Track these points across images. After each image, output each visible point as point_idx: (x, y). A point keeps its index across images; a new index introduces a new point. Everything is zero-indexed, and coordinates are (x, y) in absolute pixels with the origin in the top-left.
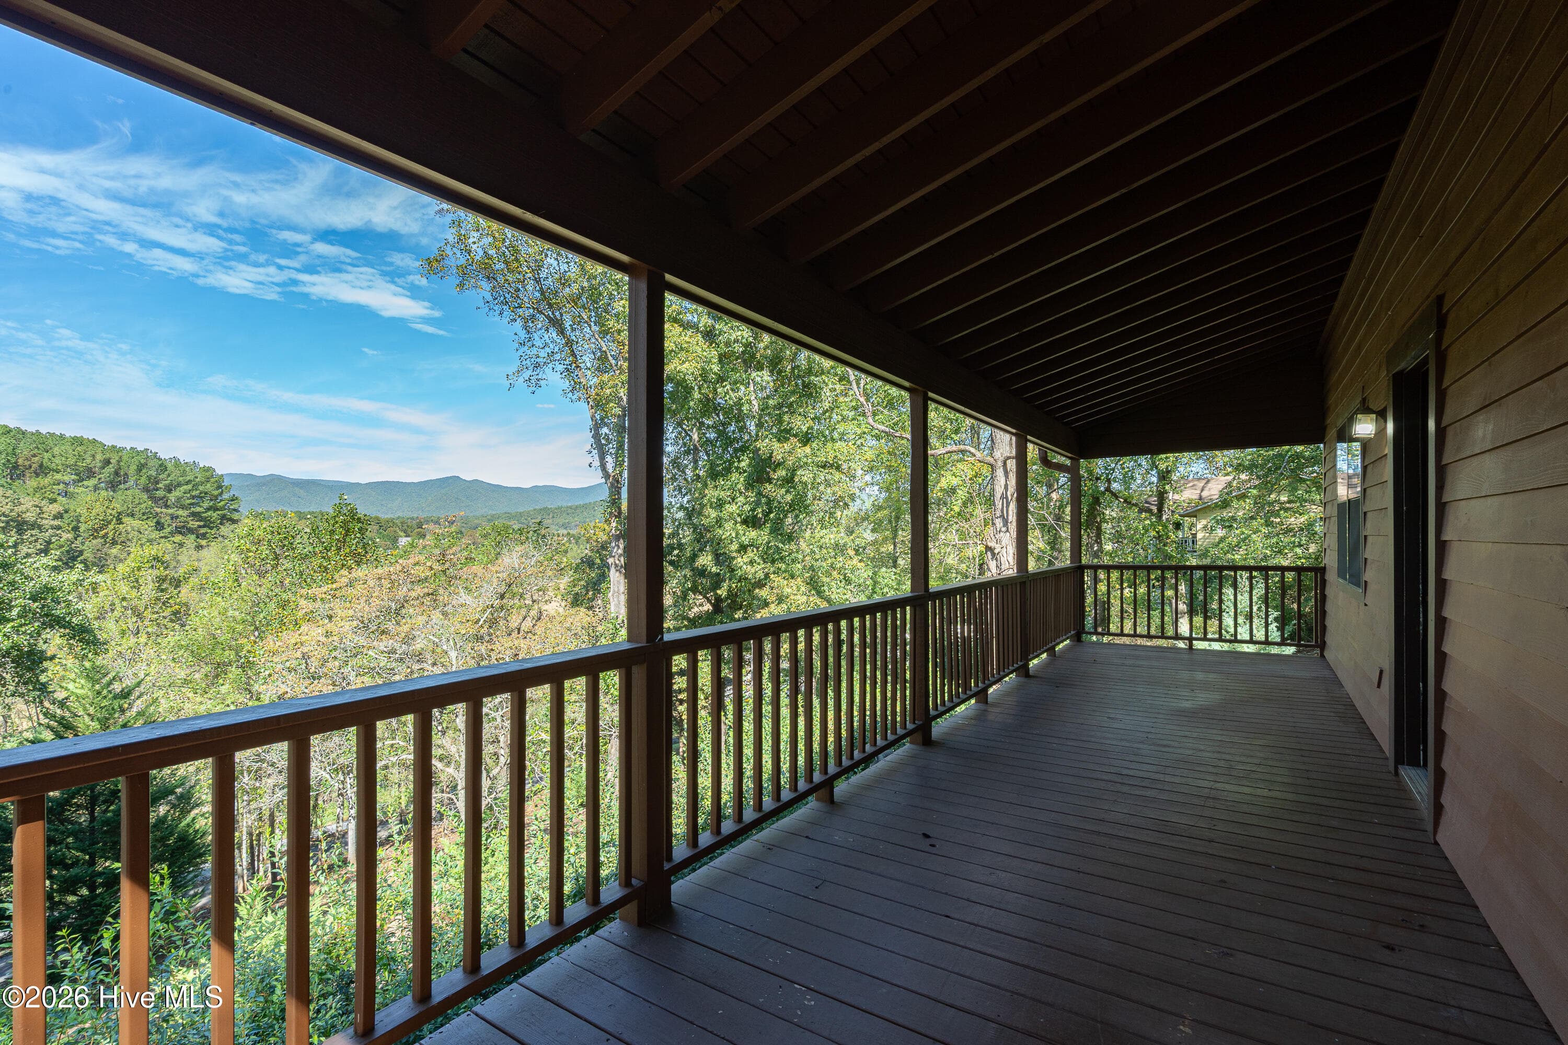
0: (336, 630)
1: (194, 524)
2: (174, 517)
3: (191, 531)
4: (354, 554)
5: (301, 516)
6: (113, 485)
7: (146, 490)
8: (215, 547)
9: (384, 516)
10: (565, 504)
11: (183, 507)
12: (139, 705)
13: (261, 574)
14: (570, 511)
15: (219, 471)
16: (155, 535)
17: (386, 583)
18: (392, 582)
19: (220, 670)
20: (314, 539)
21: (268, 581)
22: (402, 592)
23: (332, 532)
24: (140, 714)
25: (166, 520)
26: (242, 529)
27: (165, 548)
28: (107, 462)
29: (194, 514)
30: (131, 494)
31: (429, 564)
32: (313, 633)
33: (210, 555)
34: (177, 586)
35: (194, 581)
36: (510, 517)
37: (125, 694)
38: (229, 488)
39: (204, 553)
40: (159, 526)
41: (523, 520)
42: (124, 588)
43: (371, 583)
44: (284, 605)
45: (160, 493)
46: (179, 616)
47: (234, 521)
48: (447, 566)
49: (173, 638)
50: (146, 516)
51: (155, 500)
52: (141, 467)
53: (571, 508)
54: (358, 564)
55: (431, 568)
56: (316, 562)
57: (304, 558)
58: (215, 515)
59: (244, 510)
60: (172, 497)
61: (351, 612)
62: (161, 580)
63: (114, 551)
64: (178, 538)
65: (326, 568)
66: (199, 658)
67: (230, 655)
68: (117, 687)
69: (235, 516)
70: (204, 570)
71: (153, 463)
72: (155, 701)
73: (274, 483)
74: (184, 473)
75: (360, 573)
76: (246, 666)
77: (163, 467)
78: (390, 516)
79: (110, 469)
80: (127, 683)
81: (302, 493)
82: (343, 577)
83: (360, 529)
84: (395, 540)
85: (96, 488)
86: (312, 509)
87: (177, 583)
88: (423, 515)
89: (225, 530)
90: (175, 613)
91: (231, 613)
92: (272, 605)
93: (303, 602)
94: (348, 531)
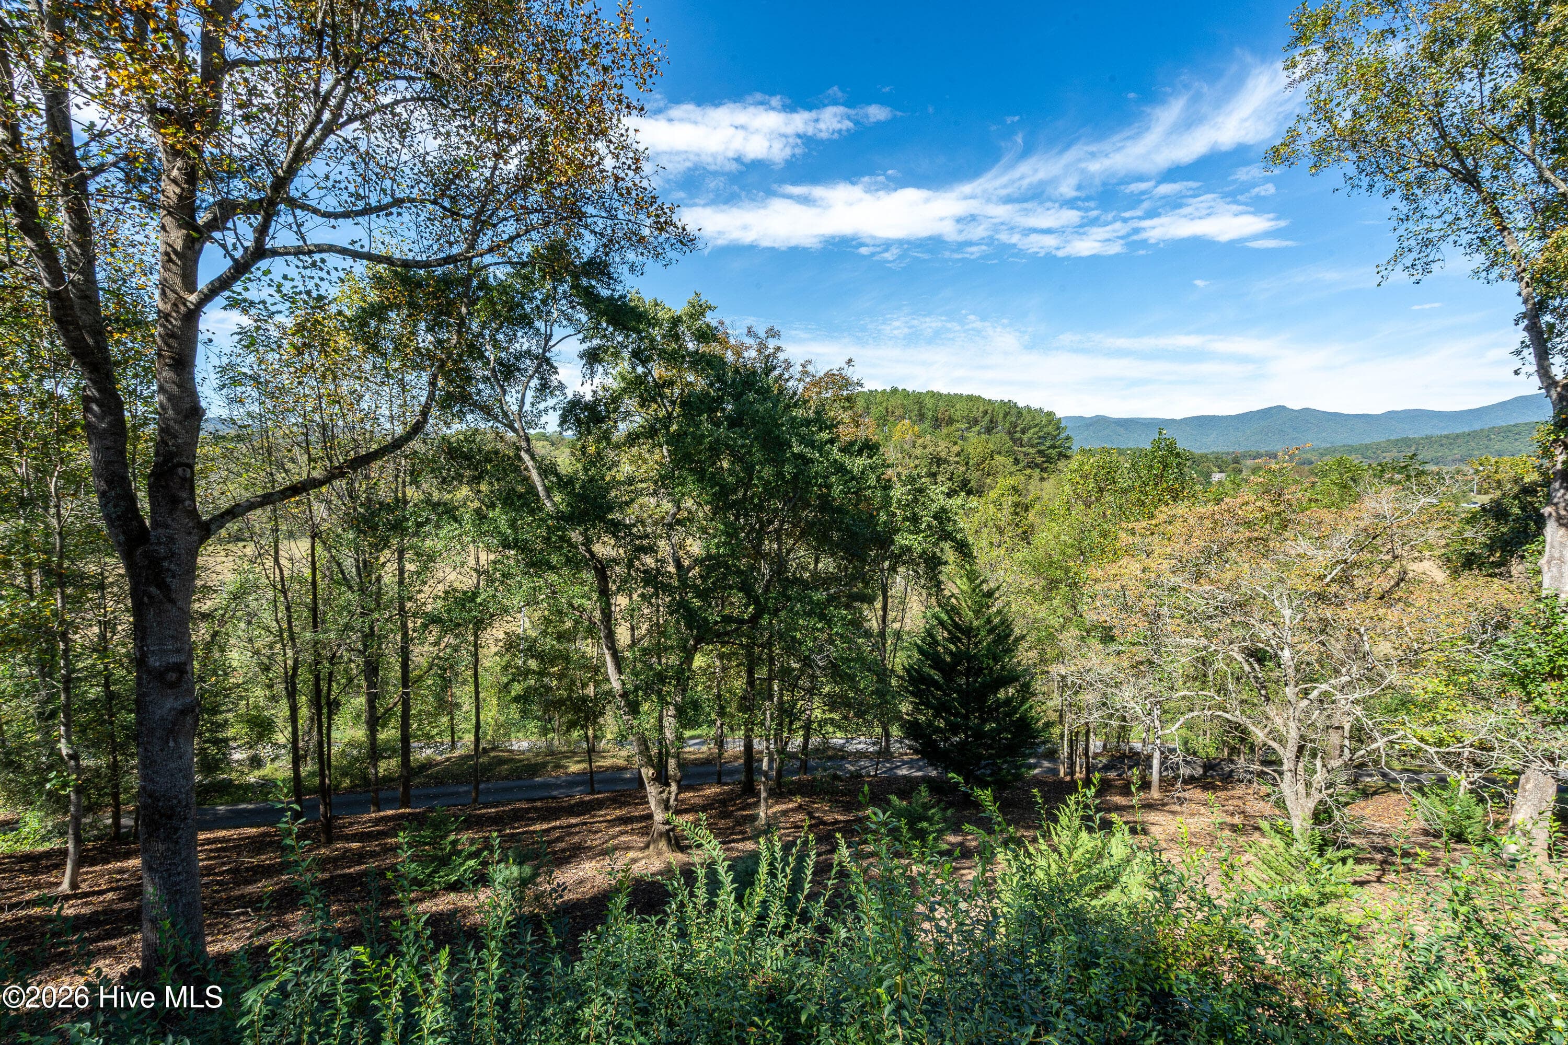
0: (1153, 566)
1: (1039, 460)
2: (1026, 454)
3: (1037, 465)
4: (1170, 490)
5: (1121, 452)
6: (989, 430)
7: (1009, 433)
8: (1053, 479)
9: (1197, 451)
10: (1438, 433)
11: (1032, 446)
12: (998, 604)
13: (1088, 505)
14: (1444, 441)
15: (1059, 414)
16: (1014, 468)
17: (1208, 523)
18: (1215, 522)
19: (1053, 584)
20: (1133, 474)
21: (1092, 512)
22: (1228, 533)
23: (1151, 467)
24: (999, 612)
25: (1021, 457)
26: (1074, 465)
27: (1018, 479)
28: (986, 413)
29: (1040, 452)
30: (1001, 436)
31: (1259, 504)
32: (1131, 567)
33: (1049, 486)
34: (1026, 510)
35: (1037, 507)
36: (1351, 450)
37: (990, 594)
38: (1065, 428)
39: (1045, 484)
40: (1016, 461)
41: (1369, 453)
42: (992, 509)
43: (1192, 521)
44: (1105, 535)
45: (1018, 435)
46: (1026, 537)
47: (1067, 457)
48: (1282, 507)
49: (1023, 553)
50: (1009, 453)
51: (1015, 441)
52: (1006, 414)
53: (1447, 437)
54: (1175, 499)
55: (1262, 509)
56: (1134, 496)
57: (1124, 491)
58: (1053, 452)
59: (1076, 448)
60: (1025, 438)
61: (1169, 551)
62: (1016, 505)
63: (988, 481)
64: (1028, 471)
65: (1144, 503)
66: (1038, 573)
67: (1060, 574)
68: (985, 587)
69: (1069, 453)
70: (1046, 497)
71: (1014, 411)
72: (1008, 603)
73: (1100, 423)
74: (1034, 419)
75: (1180, 509)
76: (1074, 585)
77: (1020, 414)
78: (1204, 451)
79: (987, 418)
80: (992, 585)
81: (1121, 430)
82: (1163, 513)
83: (1178, 465)
84: (1208, 475)
85: (979, 433)
86: (1131, 445)
87: (1026, 508)
88: (1239, 450)
89: (1061, 464)
90: (1025, 532)
91: (1063, 538)
92: (1095, 534)
93: (1123, 535)
94: (1165, 467)
